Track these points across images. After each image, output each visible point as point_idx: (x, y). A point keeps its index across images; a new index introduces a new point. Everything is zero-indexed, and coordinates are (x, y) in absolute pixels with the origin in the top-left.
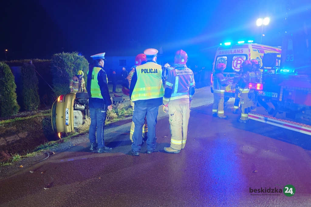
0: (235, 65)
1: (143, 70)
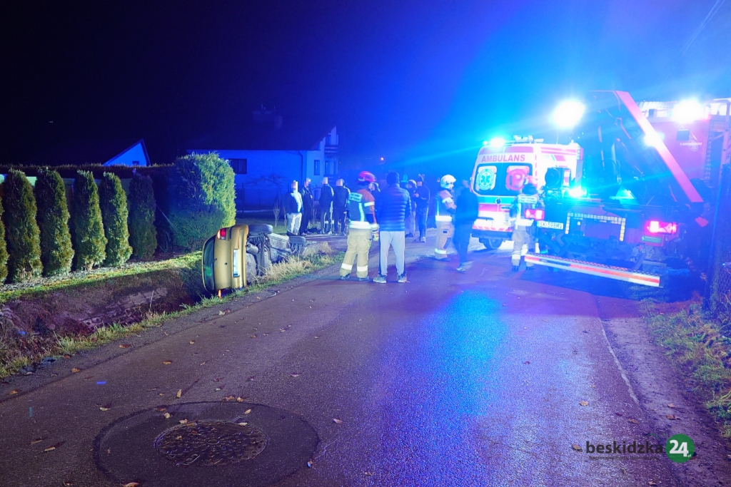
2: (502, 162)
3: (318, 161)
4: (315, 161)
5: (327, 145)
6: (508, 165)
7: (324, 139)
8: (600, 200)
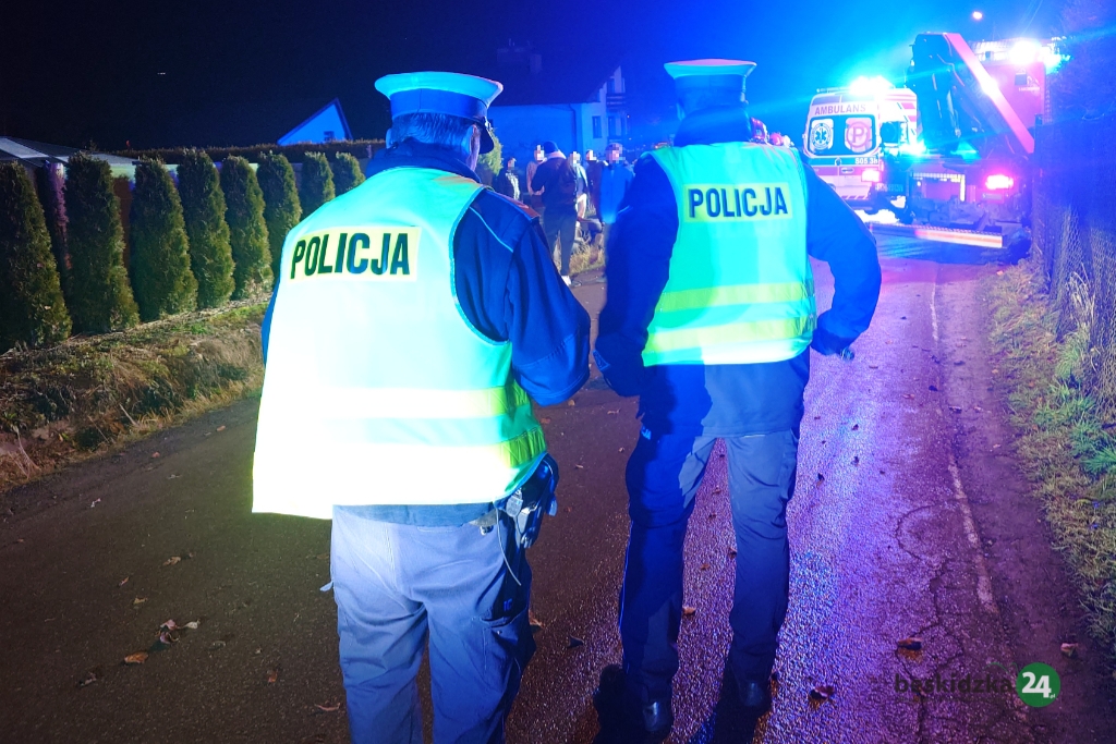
0: (851, 138)
1: (699, 192)
2: (839, 114)
3: (598, 118)
4: (594, 118)
5: (610, 93)
6: (846, 117)
7: (605, 86)
8: (939, 155)
